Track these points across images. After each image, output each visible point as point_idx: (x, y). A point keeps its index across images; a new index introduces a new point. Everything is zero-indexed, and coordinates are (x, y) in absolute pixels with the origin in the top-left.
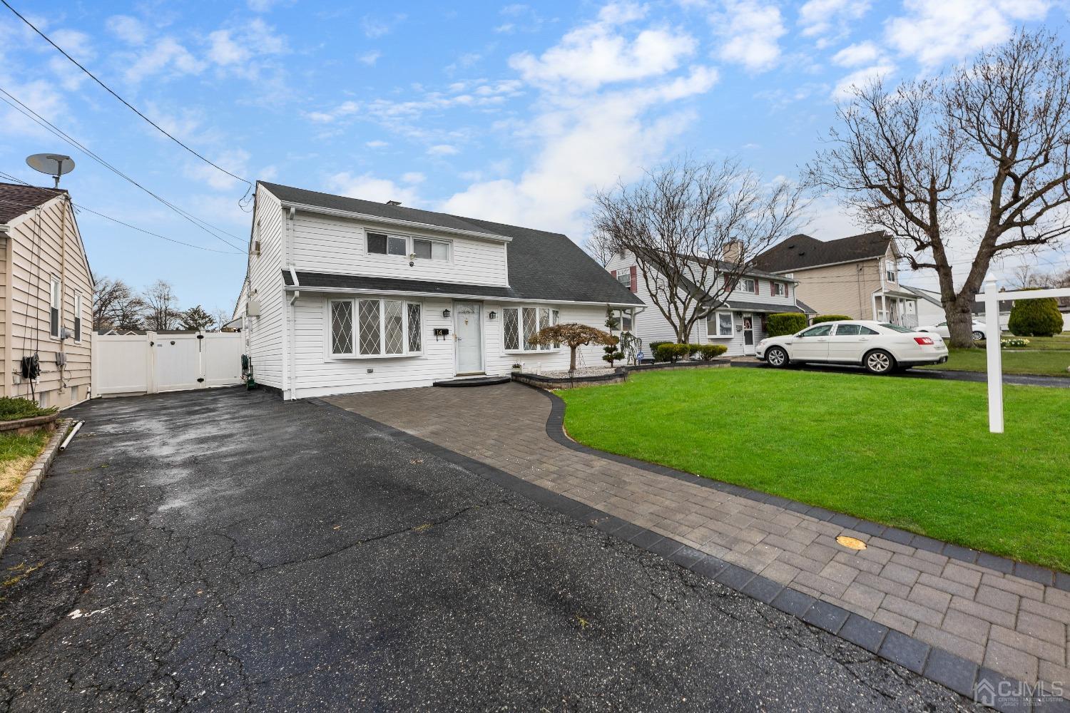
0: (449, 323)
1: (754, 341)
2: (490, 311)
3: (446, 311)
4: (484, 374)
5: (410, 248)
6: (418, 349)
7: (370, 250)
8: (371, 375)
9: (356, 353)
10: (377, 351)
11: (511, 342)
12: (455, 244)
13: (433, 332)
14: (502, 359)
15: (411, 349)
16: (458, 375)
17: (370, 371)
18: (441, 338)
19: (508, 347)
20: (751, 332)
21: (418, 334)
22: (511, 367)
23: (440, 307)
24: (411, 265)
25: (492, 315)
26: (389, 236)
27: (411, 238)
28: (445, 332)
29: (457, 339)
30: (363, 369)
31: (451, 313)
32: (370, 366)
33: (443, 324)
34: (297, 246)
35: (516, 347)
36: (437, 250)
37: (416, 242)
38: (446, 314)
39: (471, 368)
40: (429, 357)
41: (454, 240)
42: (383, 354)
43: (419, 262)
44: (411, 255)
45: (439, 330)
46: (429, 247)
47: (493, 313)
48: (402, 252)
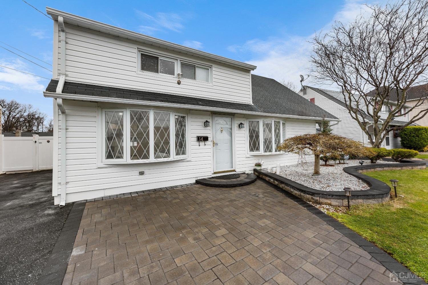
0: (209, 132)
1: (390, 143)
2: (239, 122)
3: (207, 121)
4: (234, 171)
5: (178, 69)
6: (184, 153)
7: (143, 68)
8: (142, 177)
9: (127, 159)
10: (146, 157)
11: (254, 146)
12: (214, 69)
13: (196, 139)
14: (248, 159)
15: (177, 154)
16: (215, 173)
17: (142, 173)
18: (202, 143)
19: (252, 150)
20: (389, 137)
21: (183, 141)
22: (254, 165)
23: (202, 118)
24: (179, 83)
25: (241, 126)
26: (160, 58)
27: (179, 61)
28: (206, 139)
29: (214, 144)
30: (135, 172)
31: (210, 124)
32: (141, 169)
33: (203, 132)
34: (68, 57)
35: (258, 149)
36: (200, 73)
37: (183, 65)
38: (206, 124)
39: (224, 167)
40: (193, 160)
41: (213, 65)
42: (152, 159)
43: (185, 81)
44: (179, 75)
45: (201, 137)
46: (194, 70)
47: (241, 124)
48: (171, 72)
